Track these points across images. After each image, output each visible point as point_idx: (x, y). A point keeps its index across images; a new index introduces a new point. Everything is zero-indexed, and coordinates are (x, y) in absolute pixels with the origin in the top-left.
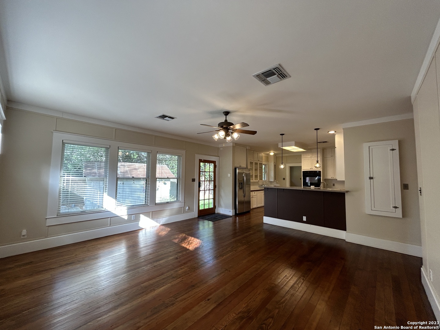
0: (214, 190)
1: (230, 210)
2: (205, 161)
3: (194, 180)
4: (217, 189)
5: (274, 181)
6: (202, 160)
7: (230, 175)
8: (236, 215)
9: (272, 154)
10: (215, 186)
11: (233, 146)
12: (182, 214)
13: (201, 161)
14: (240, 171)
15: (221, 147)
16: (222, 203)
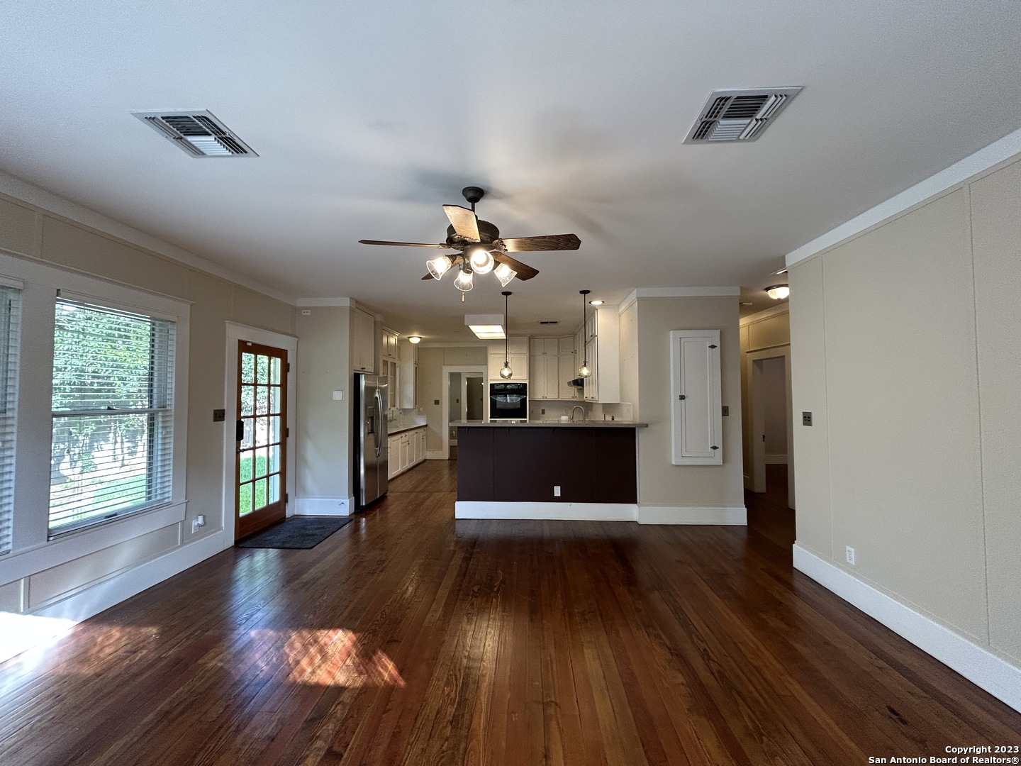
0: (283, 444)
1: (343, 501)
2: (257, 349)
3: (219, 416)
4: (290, 441)
5: (414, 408)
6: (246, 342)
7: (341, 396)
8: (359, 510)
9: (415, 340)
10: (285, 432)
11: (351, 309)
12: (180, 546)
13: (244, 347)
14: (371, 384)
15: (307, 308)
16: (309, 482)
